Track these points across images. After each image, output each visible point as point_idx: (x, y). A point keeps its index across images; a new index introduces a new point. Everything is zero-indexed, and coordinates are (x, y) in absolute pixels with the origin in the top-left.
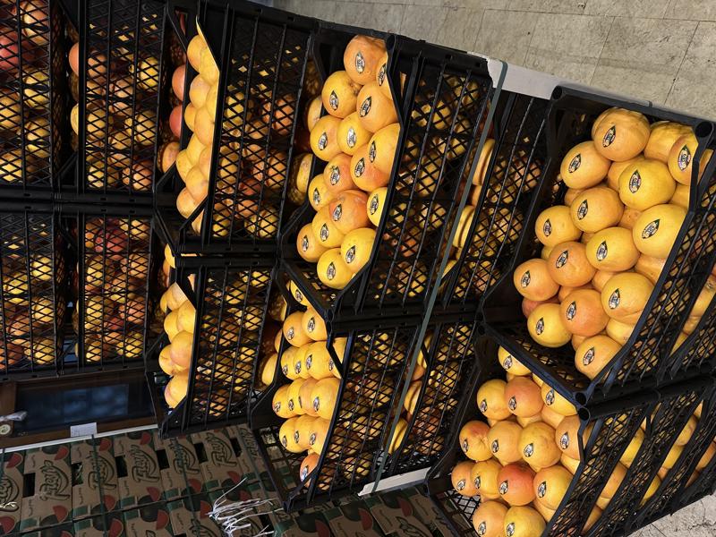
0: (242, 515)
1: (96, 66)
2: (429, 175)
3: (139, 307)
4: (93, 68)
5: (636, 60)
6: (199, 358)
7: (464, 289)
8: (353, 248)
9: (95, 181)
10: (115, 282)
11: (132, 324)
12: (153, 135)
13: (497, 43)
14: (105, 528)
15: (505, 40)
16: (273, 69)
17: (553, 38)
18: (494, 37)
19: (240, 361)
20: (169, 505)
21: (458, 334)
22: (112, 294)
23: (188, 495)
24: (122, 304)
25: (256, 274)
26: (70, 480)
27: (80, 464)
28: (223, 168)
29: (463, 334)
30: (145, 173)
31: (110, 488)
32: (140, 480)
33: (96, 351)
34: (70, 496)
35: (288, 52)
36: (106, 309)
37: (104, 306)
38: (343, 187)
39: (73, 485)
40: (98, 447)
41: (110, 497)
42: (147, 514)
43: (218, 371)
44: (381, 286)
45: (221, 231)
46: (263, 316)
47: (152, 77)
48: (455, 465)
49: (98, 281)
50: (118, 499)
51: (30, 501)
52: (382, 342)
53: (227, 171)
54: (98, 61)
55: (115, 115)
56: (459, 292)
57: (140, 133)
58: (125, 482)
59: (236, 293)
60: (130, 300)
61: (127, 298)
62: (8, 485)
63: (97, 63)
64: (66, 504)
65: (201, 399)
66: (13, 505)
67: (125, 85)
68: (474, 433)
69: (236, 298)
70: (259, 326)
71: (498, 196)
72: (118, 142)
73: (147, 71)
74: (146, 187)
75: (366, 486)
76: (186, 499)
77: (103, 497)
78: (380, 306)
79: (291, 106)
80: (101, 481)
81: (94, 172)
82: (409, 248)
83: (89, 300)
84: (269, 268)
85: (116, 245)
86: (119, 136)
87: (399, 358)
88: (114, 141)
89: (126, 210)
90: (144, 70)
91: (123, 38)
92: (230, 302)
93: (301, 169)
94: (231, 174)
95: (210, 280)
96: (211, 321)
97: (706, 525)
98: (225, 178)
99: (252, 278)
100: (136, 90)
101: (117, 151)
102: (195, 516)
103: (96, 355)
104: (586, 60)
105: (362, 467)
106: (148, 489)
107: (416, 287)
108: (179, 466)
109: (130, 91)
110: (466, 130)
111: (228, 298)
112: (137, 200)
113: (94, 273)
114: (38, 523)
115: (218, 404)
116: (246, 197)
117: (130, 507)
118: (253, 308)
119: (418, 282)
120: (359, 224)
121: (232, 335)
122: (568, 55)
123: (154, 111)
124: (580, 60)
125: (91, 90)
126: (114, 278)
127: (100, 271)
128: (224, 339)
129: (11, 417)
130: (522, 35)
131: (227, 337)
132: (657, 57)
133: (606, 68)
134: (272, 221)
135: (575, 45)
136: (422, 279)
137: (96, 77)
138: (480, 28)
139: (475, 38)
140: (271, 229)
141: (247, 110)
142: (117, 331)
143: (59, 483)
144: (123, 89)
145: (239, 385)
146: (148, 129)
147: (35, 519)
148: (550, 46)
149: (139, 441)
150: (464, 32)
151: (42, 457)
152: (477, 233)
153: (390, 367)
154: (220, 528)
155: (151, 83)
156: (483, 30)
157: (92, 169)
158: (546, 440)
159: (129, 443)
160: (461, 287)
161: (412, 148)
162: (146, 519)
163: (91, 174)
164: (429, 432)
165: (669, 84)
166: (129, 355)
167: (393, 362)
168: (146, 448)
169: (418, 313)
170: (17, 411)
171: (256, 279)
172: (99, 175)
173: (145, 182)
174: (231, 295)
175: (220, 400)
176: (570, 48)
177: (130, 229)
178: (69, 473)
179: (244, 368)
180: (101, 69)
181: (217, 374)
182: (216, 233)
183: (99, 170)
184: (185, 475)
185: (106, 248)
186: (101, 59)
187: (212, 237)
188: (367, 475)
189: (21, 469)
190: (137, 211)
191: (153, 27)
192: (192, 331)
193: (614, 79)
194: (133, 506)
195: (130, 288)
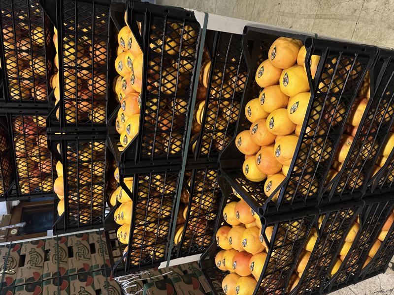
0: (132, 280)
1: (8, 33)
2: (170, 82)
3: (48, 164)
4: (6, 34)
5: (335, 13)
6: (69, 191)
7: (207, 149)
8: (129, 125)
9: (14, 96)
10: (33, 150)
11: (45, 173)
12: (45, 69)
13: (263, 11)
14: (58, 284)
15: (267, 9)
16: (90, 28)
17: (292, 5)
18: (261, 8)
19: (95, 193)
20: (94, 273)
21: (208, 176)
22: (32, 157)
23: (105, 268)
24: (38, 162)
25: (96, 144)
26: (43, 258)
27: (50, 250)
28: (67, 84)
29: (211, 175)
30: (43, 91)
31: (63, 263)
32: (79, 259)
33: (27, 188)
34: (42, 267)
35: (98, 17)
36: (29, 165)
37: (28, 164)
38: (129, 91)
39: (45, 261)
40: (59, 242)
41: (63, 268)
42: (82, 277)
43: (81, 198)
44: (151, 148)
45: (71, 119)
46: (104, 167)
47: (40, 38)
48: (217, 253)
49: (23, 150)
50: (67, 270)
51: (22, 269)
52: (157, 180)
53: (69, 85)
54: (8, 30)
55: (22, 60)
56: (204, 151)
57: (37, 69)
58: (72, 260)
59: (86, 154)
60: (43, 160)
61: (40, 159)
62: (12, 260)
63: (8, 32)
64: (40, 271)
65: (74, 213)
66: (13, 271)
67: (26, 43)
68: (223, 233)
69: (86, 157)
70: (103, 173)
71: (219, 94)
72: (26, 74)
73: (37, 35)
74: (44, 98)
75: (162, 264)
76: (103, 270)
77: (59, 268)
78: (152, 159)
79: (105, 48)
80: (59, 260)
81: (14, 91)
82: (164, 125)
83: (19, 160)
84: (104, 140)
85: (30, 130)
86: (26, 71)
87: (172, 189)
88: (23, 74)
89: (33, 111)
90: (35, 34)
91: (21, 17)
92: (83, 160)
93: (117, 83)
94: (72, 87)
95: (69, 147)
96: (72, 170)
97: (382, 291)
98: (69, 89)
99: (94, 146)
100: (32, 45)
101: (25, 79)
102: (107, 279)
103: (26, 190)
104: (309, 16)
105: (158, 252)
106: (84, 264)
107: (175, 148)
108: (101, 252)
109: (29, 46)
110: (190, 54)
111: (81, 157)
112: (39, 105)
113: (20, 146)
114: (24, 281)
115: (84, 216)
116: (83, 100)
117: (73, 274)
118: (98, 163)
119: (175, 145)
120: (135, 112)
121: (87, 178)
122: (299, 14)
123: (44, 56)
124: (306, 16)
125: (7, 47)
126: (33, 148)
127: (23, 144)
128: (82, 180)
129: (18, 225)
130: (276, 5)
131: (83, 179)
132: (347, 11)
133: (320, 20)
134: (102, 113)
135: (303, 8)
136: (178, 143)
137: (8, 39)
138: (255, 3)
139: (252, 10)
140: (102, 118)
141: (77, 51)
142: (37, 177)
143: (37, 260)
144: (24, 45)
145: (96, 206)
146: (41, 66)
147: (23, 279)
148: (290, 10)
149: (81, 238)
150: (247, 6)
151: (30, 246)
152: (209, 116)
153: (166, 194)
154: (120, 287)
155: (40, 41)
156: (256, 4)
157: (12, 89)
158: (254, 237)
159: (75, 239)
160: (205, 148)
161: (154, 66)
162: (81, 280)
163: (12, 92)
164: (199, 233)
165: (354, 26)
166: (45, 190)
167: (168, 192)
168: (85, 242)
169: (179, 163)
170: (21, 222)
171: (97, 146)
172: (17, 92)
173: (43, 96)
174: (82, 156)
175: (86, 214)
176: (301, 10)
177: (37, 121)
178: (43, 255)
179: (98, 197)
180: (11, 35)
181: (81, 200)
182: (68, 121)
183: (16, 90)
184: (104, 257)
185: (24, 132)
186: (10, 29)
187: (66, 123)
188: (163, 257)
189: (19, 252)
190: (40, 111)
191: (37, 10)
192: (63, 176)
193: (324, 26)
194: (75, 273)
195: (42, 154)
